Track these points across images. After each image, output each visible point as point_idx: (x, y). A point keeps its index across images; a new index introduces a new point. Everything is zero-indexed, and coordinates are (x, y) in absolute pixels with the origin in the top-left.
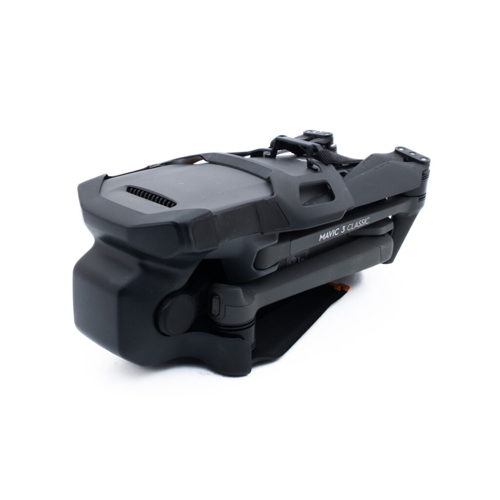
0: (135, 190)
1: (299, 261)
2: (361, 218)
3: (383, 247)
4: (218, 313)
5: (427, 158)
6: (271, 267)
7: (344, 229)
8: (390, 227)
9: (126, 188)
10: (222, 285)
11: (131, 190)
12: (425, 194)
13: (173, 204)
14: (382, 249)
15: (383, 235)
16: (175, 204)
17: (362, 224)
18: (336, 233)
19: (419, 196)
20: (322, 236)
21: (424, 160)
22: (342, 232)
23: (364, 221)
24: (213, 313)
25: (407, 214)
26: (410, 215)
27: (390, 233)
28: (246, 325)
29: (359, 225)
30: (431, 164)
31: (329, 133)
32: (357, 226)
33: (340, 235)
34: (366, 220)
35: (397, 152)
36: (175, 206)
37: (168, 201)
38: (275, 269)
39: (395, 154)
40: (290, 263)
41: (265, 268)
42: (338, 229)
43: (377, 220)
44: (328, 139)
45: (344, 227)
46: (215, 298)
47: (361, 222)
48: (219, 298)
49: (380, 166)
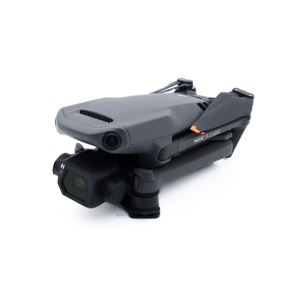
0: (86, 112)
1: (180, 156)
2: (216, 130)
3: (227, 147)
4: (138, 187)
5: (252, 95)
6: (167, 159)
7: (207, 136)
8: (230, 135)
9: (80, 111)
10: (141, 169)
11: (83, 112)
12: (250, 116)
13: (111, 120)
14: (227, 148)
15: (227, 140)
16: (112, 121)
17: (217, 133)
18: (203, 139)
19: (247, 117)
20: (196, 140)
21: (251, 95)
22: (206, 138)
23: (218, 132)
24: (135, 186)
25: (240, 128)
26: (242, 128)
27: (230, 139)
28: (154, 194)
29: (215, 134)
30: (255, 98)
31: (191, 81)
32: (214, 134)
33: (205, 140)
34: (219, 131)
35: (234, 91)
36: (113, 122)
37: (107, 118)
38: (169, 160)
39: (233, 92)
40: (176, 157)
41: (164, 159)
42: (204, 136)
43: (224, 131)
44: (190, 84)
45: (207, 135)
46: (136, 177)
47: (216, 132)
48: (139, 177)
49: (228, 100)
